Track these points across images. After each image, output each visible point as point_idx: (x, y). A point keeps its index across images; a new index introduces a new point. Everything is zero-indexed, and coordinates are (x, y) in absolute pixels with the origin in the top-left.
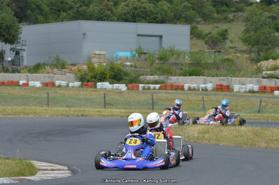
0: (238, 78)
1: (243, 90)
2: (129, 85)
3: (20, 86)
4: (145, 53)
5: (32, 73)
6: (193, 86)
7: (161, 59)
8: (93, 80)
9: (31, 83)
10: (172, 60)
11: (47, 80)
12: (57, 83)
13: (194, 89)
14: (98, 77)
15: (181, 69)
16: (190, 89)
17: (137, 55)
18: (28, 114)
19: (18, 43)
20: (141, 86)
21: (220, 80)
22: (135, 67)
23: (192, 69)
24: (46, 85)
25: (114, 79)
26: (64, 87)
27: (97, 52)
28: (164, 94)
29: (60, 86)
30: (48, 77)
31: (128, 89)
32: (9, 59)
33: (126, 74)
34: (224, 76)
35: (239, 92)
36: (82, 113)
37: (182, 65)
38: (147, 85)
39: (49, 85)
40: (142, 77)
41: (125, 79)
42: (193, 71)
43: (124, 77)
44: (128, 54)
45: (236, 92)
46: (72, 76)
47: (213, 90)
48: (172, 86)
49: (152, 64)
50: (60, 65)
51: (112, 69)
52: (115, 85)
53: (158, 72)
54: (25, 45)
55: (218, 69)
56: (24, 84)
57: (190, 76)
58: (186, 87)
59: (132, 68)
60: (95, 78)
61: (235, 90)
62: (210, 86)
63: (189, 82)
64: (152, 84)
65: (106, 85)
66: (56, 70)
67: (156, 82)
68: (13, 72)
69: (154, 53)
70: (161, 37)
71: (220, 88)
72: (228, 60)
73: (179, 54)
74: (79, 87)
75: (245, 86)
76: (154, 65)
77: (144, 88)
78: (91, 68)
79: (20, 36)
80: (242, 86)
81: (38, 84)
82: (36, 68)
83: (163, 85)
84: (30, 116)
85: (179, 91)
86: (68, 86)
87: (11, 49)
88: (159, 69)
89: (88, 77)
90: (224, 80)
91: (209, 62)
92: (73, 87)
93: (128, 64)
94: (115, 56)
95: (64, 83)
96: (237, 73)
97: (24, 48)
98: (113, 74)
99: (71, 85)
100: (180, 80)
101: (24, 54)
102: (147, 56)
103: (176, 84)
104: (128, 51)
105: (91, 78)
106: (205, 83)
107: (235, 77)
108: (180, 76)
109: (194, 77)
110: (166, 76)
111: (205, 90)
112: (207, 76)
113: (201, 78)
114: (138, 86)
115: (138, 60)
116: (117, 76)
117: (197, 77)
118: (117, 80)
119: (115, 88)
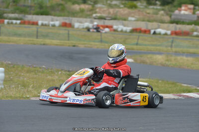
0: (77, 19)
1: (81, 27)
6: (45, 22)
7: (14, 2)
13: (46, 25)
15: (34, 10)
16: (42, 25)
20: (6, 21)
21: (63, 19)
23: (42, 11)
34: (66, 16)
35: (78, 28)
38: (10, 21)
40: (5, 14)
45: (76, 28)
47: (60, 26)
48: (29, 22)
53: (17, 11)
58: (40, 23)
63: (42, 20)
64: (14, 20)
67: (16, 19)
71: (65, 25)
75: (82, 24)
77: (8, 23)
83: (23, 21)
88: (18, 9)
90: (66, 19)
96: (76, 15)
100: (34, 18)
103: (32, 21)
106: (52, 21)
107: (74, 17)
108: (34, 14)
109: (44, 16)
110: (23, 15)
111: (54, 26)
112: (55, 16)
113: (49, 17)
114: (3, 22)
117: (47, 16)
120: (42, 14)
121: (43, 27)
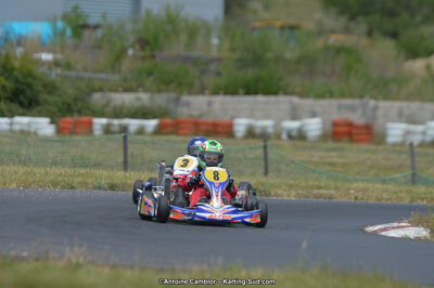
0: (397, 105)
1: (416, 139)
2: (63, 122)
4: (96, 27)
6: (263, 124)
7: (143, 43)
10: (177, 48)
13: (265, 135)
15: (219, 74)
16: (251, 134)
17: (69, 32)
20: (99, 122)
21: (340, 108)
23: (250, 74)
25: (12, 101)
31: (59, 131)
34: (352, 96)
38: (116, 122)
40: (97, 96)
41: (47, 102)
43: (43, 96)
44: (42, 29)
45: (395, 144)
47: (324, 137)
48: (197, 124)
49: (118, 61)
51: (6, 70)
52: (17, 119)
53: (149, 82)
57: (248, 93)
58: (241, 125)
59: (59, 70)
63: (248, 115)
64: (134, 115)
67: (144, 114)
71: (342, 132)
75: (420, 128)
77: (107, 130)
80: (412, 127)
83: (168, 121)
88: (150, 73)
90: (352, 109)
93: (46, 57)
96: (394, 87)
100: (217, 106)
102: (99, 32)
103: (209, 119)
106: (294, 118)
107: (386, 98)
108: (215, 93)
109: (260, 98)
110: (173, 95)
111: (300, 136)
112: (302, 95)
113: (283, 101)
114: (90, 124)
115: (76, 47)
116: (22, 92)
117: (272, 98)
118: (21, 104)
119: (17, 128)
120: (251, 90)
121: (251, 142)
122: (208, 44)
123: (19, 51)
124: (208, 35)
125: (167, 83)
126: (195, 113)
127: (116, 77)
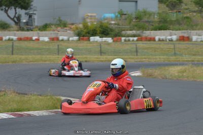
0: (196, 31)
1: (199, 40)
2: (115, 38)
3: (33, 40)
4: (125, 14)
5: (42, 31)
6: (163, 37)
7: (137, 18)
8: (88, 35)
9: (41, 39)
10: (145, 19)
11: (53, 36)
12: (61, 38)
13: (163, 40)
14: (91, 33)
15: (153, 25)
16: (159, 40)
17: (119, 16)
18: (45, 61)
19: (31, 9)
20: (123, 38)
21: (182, 32)
22: (118, 25)
23: (161, 25)
24: (52, 39)
25: (103, 34)
26: (66, 40)
27: (89, 14)
28: (141, 44)
29: (62, 40)
30: (54, 33)
31: (114, 41)
32: (24, 21)
33: (112, 30)
34: (185, 30)
35: (196, 41)
36: (86, 59)
37: (153, 22)
38: (127, 38)
39: (54, 39)
40: (123, 32)
41: (111, 34)
42: (162, 26)
43: (110, 33)
44: (112, 15)
45: (195, 41)
46: (71, 32)
47: (177, 40)
48: (146, 38)
49: (130, 23)
50: (63, 25)
51: (101, 26)
52: (104, 38)
53: (135, 28)
54: (36, 10)
55: (180, 24)
56: (36, 39)
57: (159, 30)
58: (157, 38)
59: (116, 26)
60: (89, 33)
61: (194, 40)
62: (174, 38)
63: (159, 35)
64: (131, 37)
65: (97, 38)
66: (59, 29)
67: (134, 36)
68: (28, 30)
69: (132, 14)
70: (136, 2)
71: (182, 39)
72: (187, 18)
73: (150, 14)
74: (77, 41)
75: (201, 37)
76: (132, 23)
77: (125, 41)
78: (86, 27)
79: (32, 3)
80: (199, 37)
81: (46, 39)
82: (45, 27)
83: (140, 37)
84: (47, 62)
85: (152, 42)
86: (68, 40)
87: (26, 14)
88: (136, 26)
89: (83, 33)
90: (185, 33)
91: (173, 19)
92: (72, 40)
93: (113, 22)
94: (103, 17)
95: (65, 38)
96: (195, 27)
97: (35, 12)
98: (102, 30)
99: (71, 39)
100: (152, 33)
101: (35, 17)
102: (126, 16)
103: (149, 37)
104: (111, 13)
105: (86, 33)
106: (171, 36)
107: (193, 30)
108: (152, 30)
109: (162, 31)
110: (141, 31)
111: (171, 40)
112: (173, 30)
113: (168, 32)
114: (121, 39)
115: (120, 20)
116: (105, 32)
117: (165, 31)
118: (105, 35)
119: (103, 40)
120: (160, 29)
121: (160, 42)
122: (154, 18)
123: (106, 21)
124: (154, 16)
125: (140, 28)
126: (146, 35)
127: (128, 27)
